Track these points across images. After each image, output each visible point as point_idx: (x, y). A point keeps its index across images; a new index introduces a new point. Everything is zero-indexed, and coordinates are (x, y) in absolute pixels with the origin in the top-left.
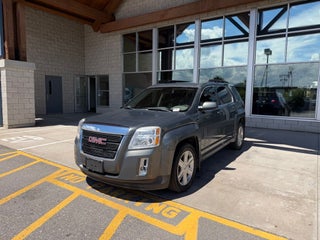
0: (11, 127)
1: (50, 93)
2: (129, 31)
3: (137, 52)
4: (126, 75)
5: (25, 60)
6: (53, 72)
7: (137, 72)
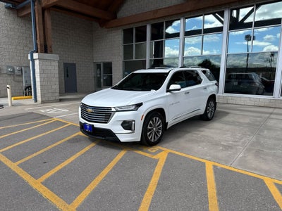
0: (43, 102)
1: (68, 76)
2: (128, 27)
3: (134, 43)
4: (125, 62)
5: (51, 52)
6: (70, 61)
7: (134, 59)
